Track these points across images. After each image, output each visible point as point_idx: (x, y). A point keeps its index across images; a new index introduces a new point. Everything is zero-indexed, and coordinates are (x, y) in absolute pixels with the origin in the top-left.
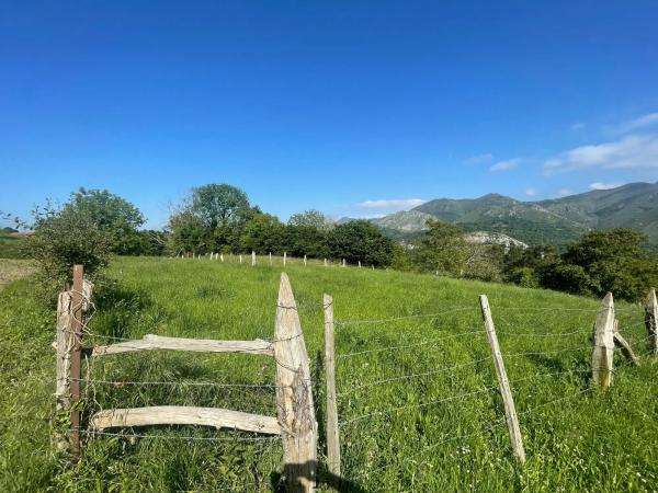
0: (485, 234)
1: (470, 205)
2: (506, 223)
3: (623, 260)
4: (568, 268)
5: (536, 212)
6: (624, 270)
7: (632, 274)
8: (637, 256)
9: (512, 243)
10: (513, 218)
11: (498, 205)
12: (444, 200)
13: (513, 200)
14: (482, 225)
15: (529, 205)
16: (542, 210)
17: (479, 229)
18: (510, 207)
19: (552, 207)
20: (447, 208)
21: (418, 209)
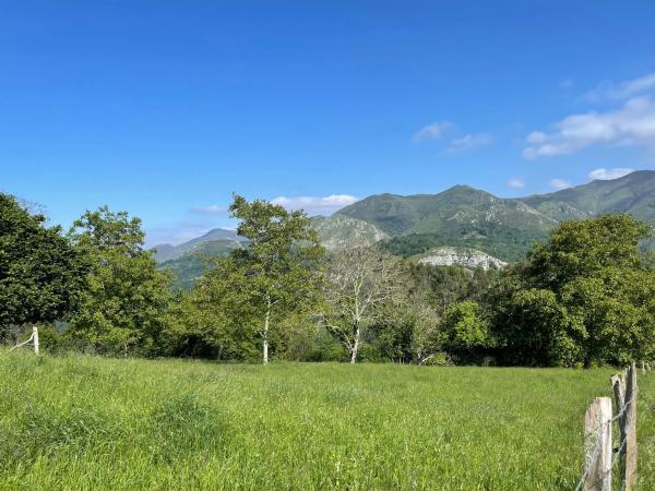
0: (452, 251)
1: (427, 205)
2: (481, 233)
3: (616, 274)
4: (530, 295)
5: (522, 215)
6: (619, 293)
7: (632, 300)
8: (637, 265)
9: (491, 264)
10: (492, 225)
11: (470, 204)
12: (386, 196)
13: (488, 195)
14: (446, 237)
15: (512, 203)
16: (531, 211)
17: (442, 244)
18: (486, 206)
19: (544, 206)
20: (393, 208)
21: (347, 211)
